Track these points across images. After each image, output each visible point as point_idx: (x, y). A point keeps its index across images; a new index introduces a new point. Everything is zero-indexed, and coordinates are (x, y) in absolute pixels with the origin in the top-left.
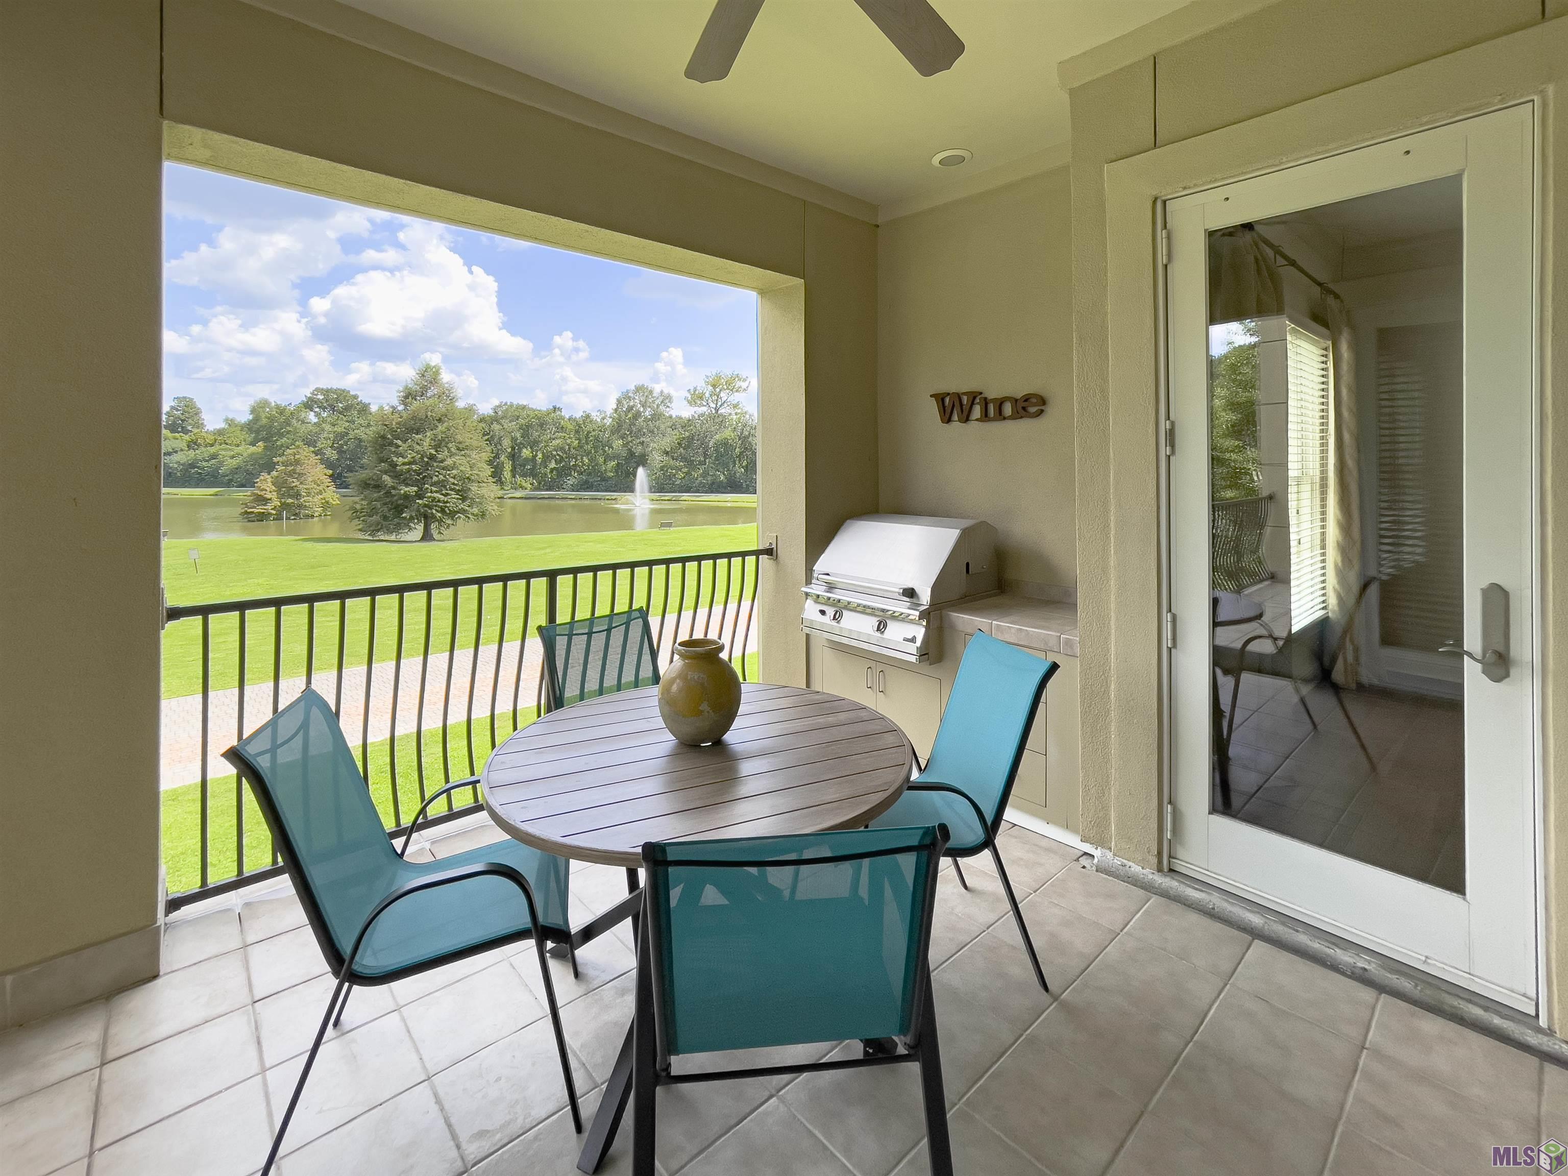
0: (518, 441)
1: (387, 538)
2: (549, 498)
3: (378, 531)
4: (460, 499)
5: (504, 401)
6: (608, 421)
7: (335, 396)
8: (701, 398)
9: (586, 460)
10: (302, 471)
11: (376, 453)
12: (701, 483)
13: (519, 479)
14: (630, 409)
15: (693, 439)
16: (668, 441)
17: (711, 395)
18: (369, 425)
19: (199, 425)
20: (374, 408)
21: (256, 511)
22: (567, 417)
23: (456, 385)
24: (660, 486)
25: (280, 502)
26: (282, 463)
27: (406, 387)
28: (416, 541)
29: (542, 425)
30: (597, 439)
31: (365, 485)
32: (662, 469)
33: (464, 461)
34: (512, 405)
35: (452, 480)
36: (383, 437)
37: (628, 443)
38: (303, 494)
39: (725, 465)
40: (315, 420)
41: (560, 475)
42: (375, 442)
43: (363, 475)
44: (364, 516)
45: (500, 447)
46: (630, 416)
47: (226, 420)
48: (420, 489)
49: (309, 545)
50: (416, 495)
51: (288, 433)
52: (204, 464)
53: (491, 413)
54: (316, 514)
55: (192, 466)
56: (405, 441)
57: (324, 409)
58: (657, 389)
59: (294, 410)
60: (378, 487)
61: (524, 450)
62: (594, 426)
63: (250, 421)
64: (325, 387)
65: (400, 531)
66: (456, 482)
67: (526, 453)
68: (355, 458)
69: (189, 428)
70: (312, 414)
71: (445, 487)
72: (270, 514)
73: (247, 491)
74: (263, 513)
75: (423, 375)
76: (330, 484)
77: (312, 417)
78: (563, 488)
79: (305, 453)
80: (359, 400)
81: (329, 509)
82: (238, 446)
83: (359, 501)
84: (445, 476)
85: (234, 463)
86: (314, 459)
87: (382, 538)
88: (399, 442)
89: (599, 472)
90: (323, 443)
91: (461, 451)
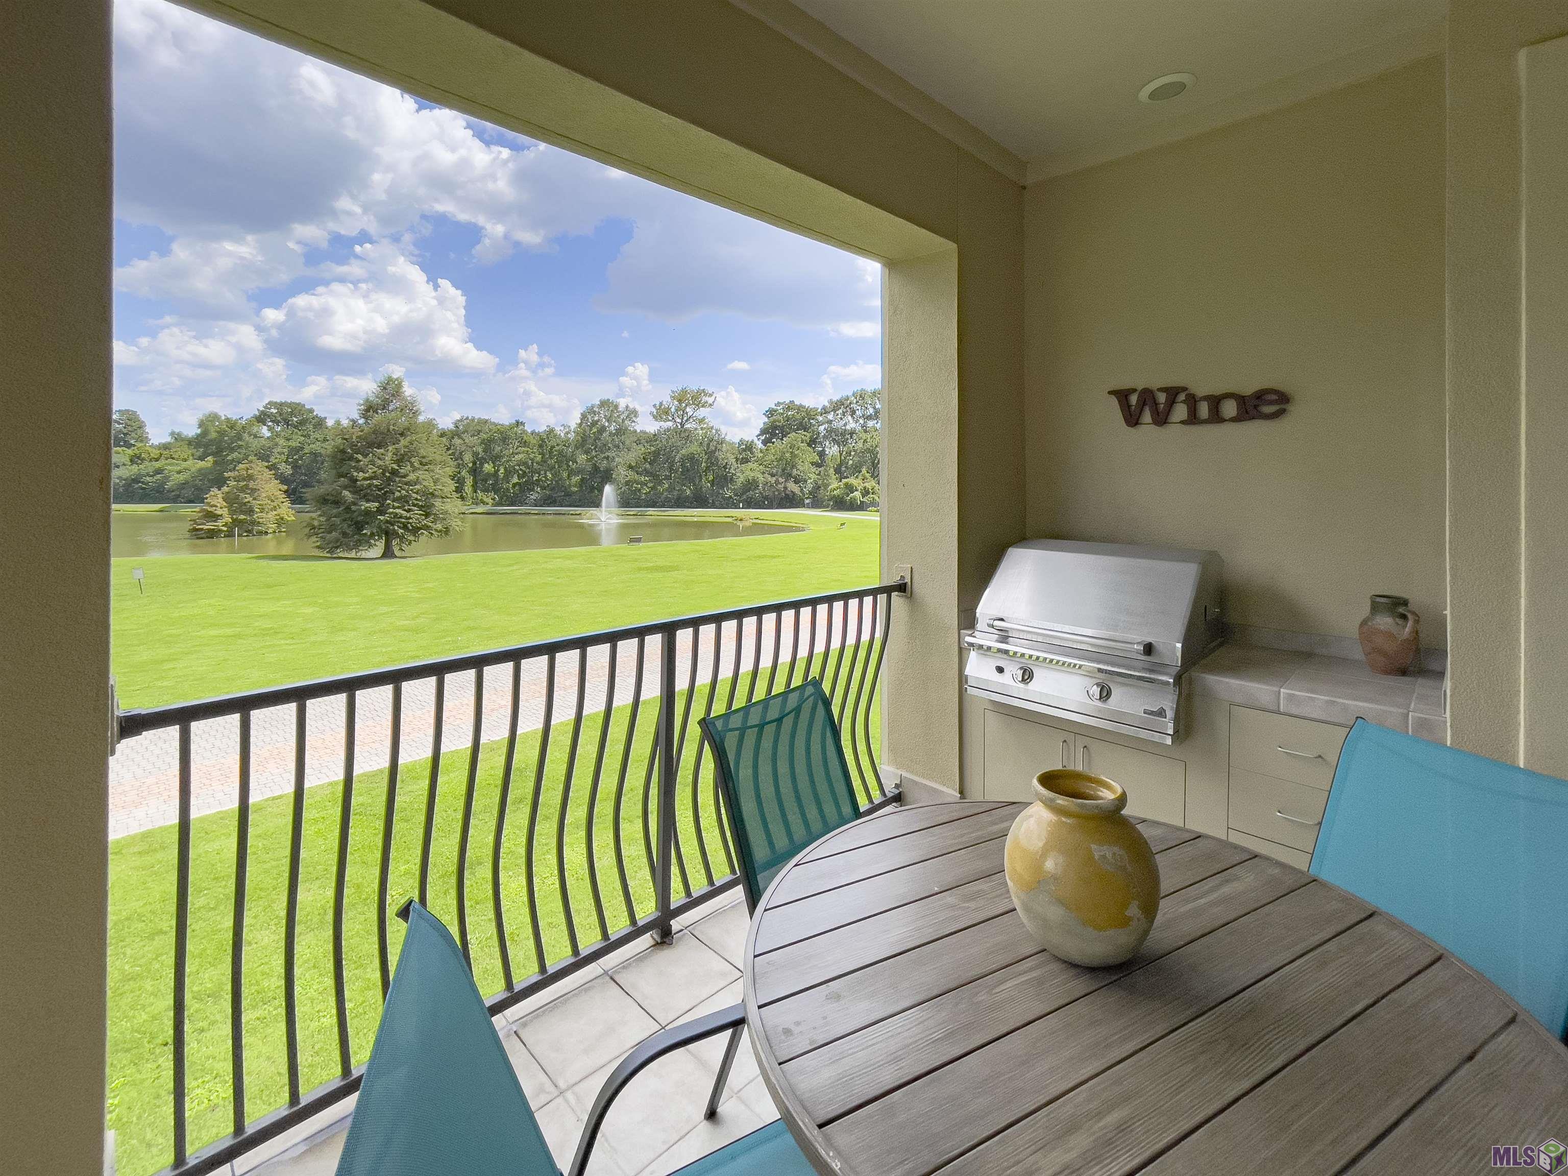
0: (480, 456)
1: (347, 555)
2: (511, 513)
3: (337, 547)
4: (423, 515)
5: (466, 416)
6: (572, 436)
7: (290, 410)
8: (667, 412)
9: (549, 475)
10: (255, 487)
11: (336, 468)
12: (667, 497)
13: (480, 494)
14: (594, 423)
15: (659, 454)
16: (634, 455)
17: (676, 410)
18: (325, 440)
19: (143, 439)
20: (330, 423)
21: (205, 527)
22: (529, 431)
23: (419, 398)
24: (627, 501)
25: (232, 518)
26: (234, 478)
27: (367, 400)
28: (376, 558)
29: (505, 439)
30: (560, 453)
31: (323, 501)
32: (627, 483)
33: (427, 476)
34: (473, 420)
35: (415, 495)
36: (343, 451)
37: (592, 458)
38: (257, 510)
39: (692, 480)
40: (268, 434)
41: (522, 491)
42: (334, 457)
43: (321, 490)
44: (323, 533)
45: (461, 462)
46: (595, 430)
47: (172, 434)
48: (382, 505)
49: (264, 563)
50: (377, 511)
51: (239, 448)
52: (148, 479)
53: (452, 427)
54: (270, 531)
55: (136, 480)
56: (365, 456)
57: (278, 423)
58: (622, 403)
59: (246, 424)
60: (337, 503)
61: (486, 465)
62: (558, 441)
63: (198, 436)
64: (278, 401)
65: (361, 548)
66: (419, 498)
67: (488, 467)
68: (311, 474)
69: (132, 442)
70: (265, 428)
71: (407, 502)
72: (221, 531)
73: (196, 507)
74: (214, 529)
75: (385, 388)
76: (285, 500)
77: (265, 431)
78: (526, 503)
79: (259, 468)
80: (315, 414)
81: (283, 526)
82: (185, 460)
83: (315, 516)
84: (407, 492)
85: (181, 478)
86: (268, 474)
87: (341, 555)
88: (360, 457)
89: (563, 486)
90: (276, 458)
91: (424, 465)
